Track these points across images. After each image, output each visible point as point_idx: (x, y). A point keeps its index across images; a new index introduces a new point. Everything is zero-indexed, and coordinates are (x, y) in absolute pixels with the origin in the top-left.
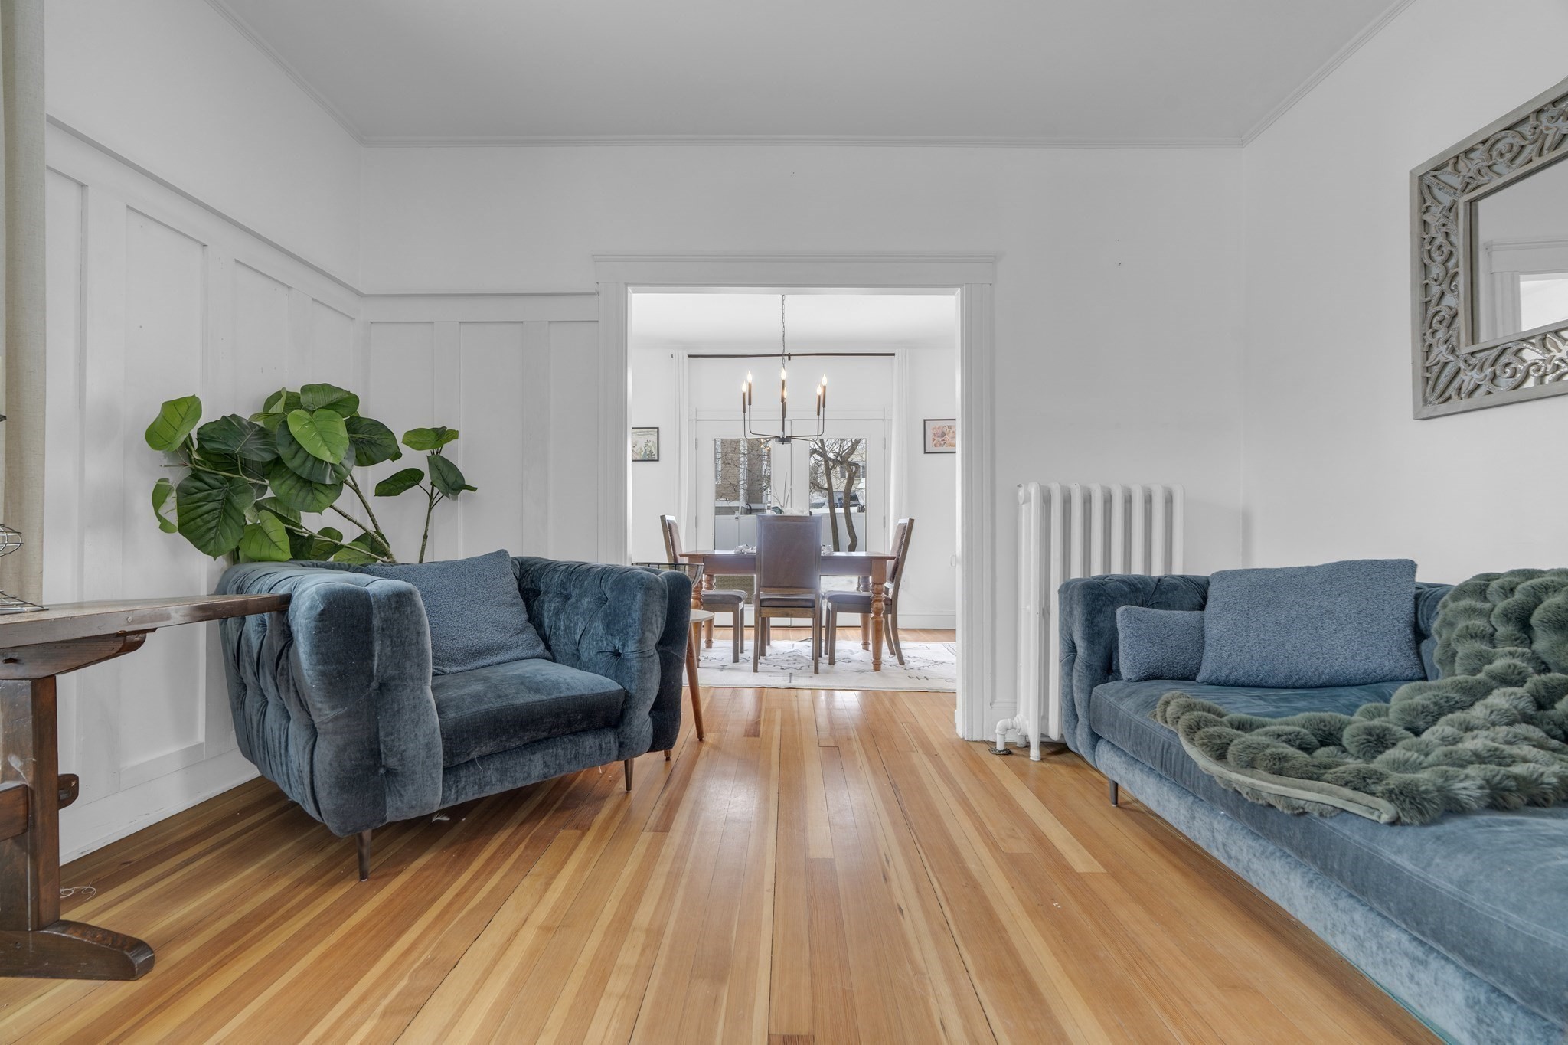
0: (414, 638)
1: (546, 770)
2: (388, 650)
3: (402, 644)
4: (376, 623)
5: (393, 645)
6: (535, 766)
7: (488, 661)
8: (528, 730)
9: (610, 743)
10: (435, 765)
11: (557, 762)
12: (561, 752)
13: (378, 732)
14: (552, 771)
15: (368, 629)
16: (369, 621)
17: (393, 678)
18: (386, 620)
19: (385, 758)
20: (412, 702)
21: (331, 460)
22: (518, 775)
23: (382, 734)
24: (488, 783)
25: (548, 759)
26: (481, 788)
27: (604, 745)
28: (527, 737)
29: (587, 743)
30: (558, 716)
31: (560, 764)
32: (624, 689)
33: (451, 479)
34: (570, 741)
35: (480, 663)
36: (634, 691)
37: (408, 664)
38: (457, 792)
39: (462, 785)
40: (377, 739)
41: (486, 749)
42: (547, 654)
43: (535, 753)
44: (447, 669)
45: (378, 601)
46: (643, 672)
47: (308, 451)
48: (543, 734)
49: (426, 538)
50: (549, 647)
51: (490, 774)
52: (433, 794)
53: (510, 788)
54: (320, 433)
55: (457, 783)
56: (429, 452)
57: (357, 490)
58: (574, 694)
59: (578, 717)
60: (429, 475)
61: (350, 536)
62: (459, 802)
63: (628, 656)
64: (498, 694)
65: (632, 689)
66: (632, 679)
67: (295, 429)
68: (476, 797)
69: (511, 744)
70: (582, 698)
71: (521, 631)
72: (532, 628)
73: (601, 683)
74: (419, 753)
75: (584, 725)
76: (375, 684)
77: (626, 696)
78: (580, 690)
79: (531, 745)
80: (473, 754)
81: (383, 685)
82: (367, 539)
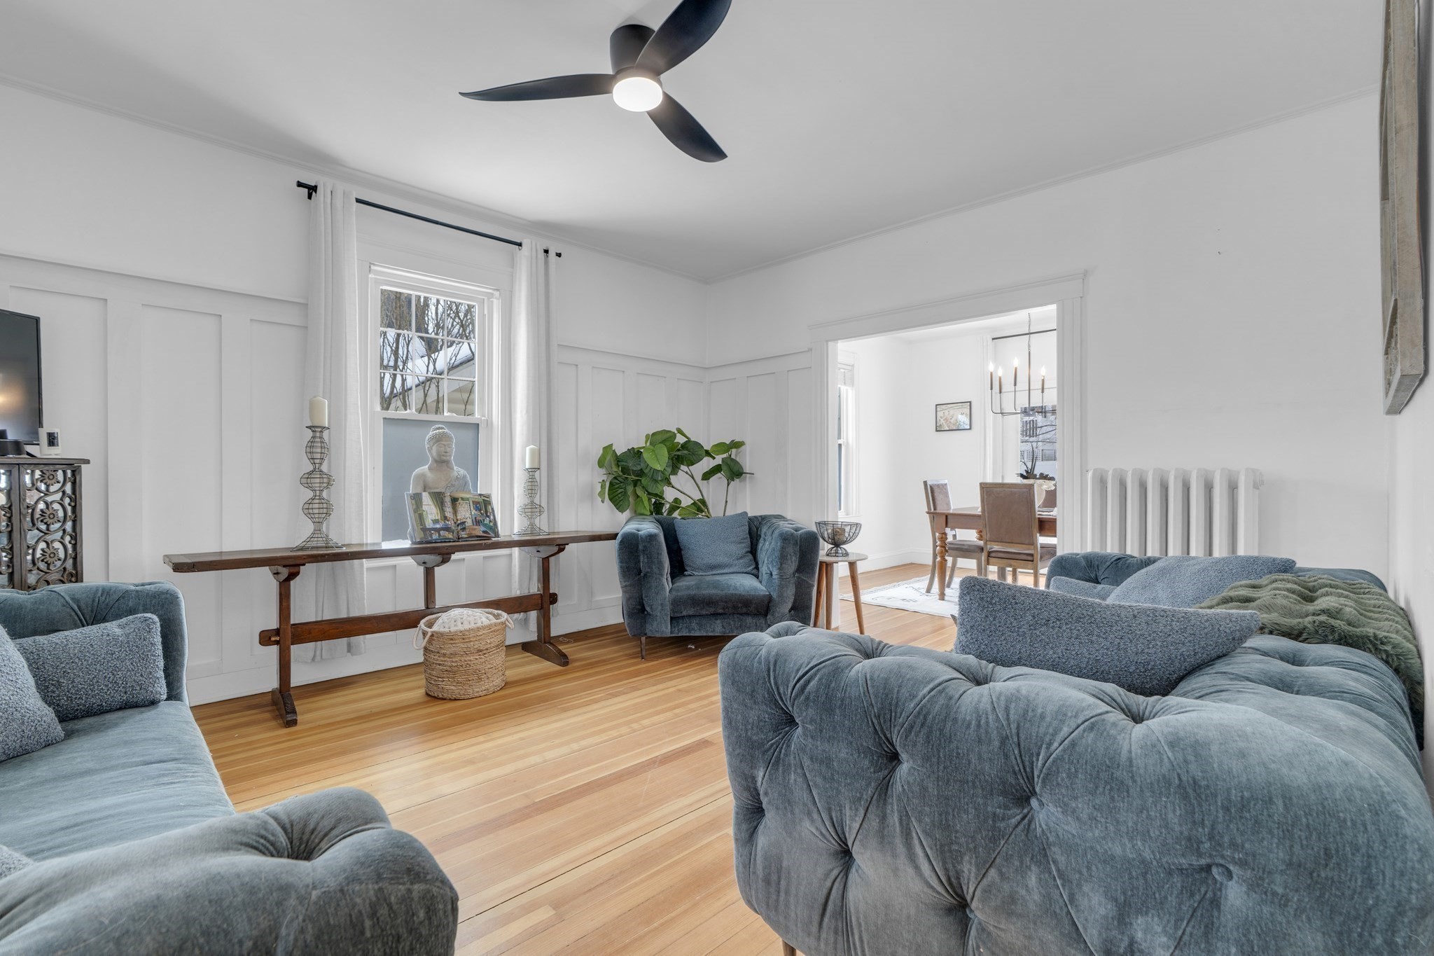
0: (656, 556)
2: (646, 560)
3: (651, 557)
4: (641, 547)
5: (648, 558)
6: (718, 627)
7: (719, 572)
8: (710, 607)
10: (666, 615)
11: (730, 627)
12: (732, 623)
13: (641, 595)
14: (728, 632)
15: (637, 551)
16: (638, 547)
17: (648, 572)
18: (645, 547)
19: (651, 608)
20: (656, 584)
21: (659, 469)
22: (708, 629)
23: (643, 596)
24: (693, 629)
25: (725, 624)
26: (690, 631)
28: (712, 610)
29: (748, 621)
30: (726, 602)
32: (770, 594)
33: (735, 469)
34: (738, 618)
35: (714, 572)
36: (775, 597)
37: (654, 567)
38: (678, 630)
39: (681, 627)
40: (642, 598)
41: (691, 612)
42: (755, 571)
44: (696, 573)
45: (642, 538)
46: (781, 587)
47: (650, 465)
48: (721, 611)
49: (726, 502)
50: (757, 568)
51: (694, 625)
52: (667, 628)
53: (705, 634)
54: (656, 456)
55: (678, 625)
56: (725, 456)
57: (693, 478)
58: (736, 592)
59: (740, 605)
60: (724, 468)
61: (686, 502)
62: (680, 635)
63: (774, 577)
64: (698, 587)
65: (775, 595)
66: (774, 590)
67: (645, 455)
68: (688, 634)
69: (704, 612)
70: (740, 595)
71: (741, 558)
72: (750, 557)
73: (756, 589)
74: (660, 608)
75: (744, 610)
76: (642, 574)
77: (770, 598)
78: (741, 591)
79: (715, 615)
80: (684, 613)
81: (645, 575)
82: (694, 504)
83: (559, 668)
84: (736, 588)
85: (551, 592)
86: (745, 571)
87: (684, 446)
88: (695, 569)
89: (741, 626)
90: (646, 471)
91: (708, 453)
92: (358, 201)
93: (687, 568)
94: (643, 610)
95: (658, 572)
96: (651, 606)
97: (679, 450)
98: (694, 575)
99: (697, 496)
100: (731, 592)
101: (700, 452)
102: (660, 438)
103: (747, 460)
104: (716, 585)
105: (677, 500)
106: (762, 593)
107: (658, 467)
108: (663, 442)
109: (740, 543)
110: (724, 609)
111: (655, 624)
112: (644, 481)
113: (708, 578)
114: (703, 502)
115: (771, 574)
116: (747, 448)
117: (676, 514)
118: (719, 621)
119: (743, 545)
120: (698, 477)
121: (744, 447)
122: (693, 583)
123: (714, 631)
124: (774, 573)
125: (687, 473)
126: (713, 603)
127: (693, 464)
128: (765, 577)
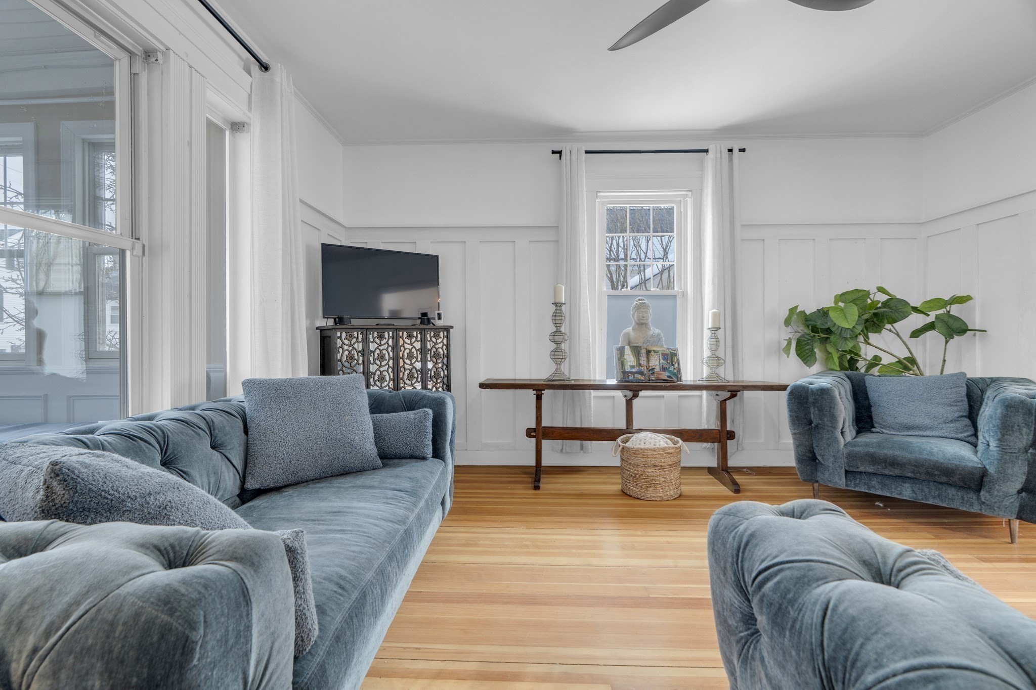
0: (828, 409)
1: (915, 495)
2: (817, 412)
3: (822, 410)
4: (811, 400)
5: (819, 410)
6: (906, 490)
8: (895, 468)
9: (972, 498)
10: (839, 467)
11: (924, 494)
12: (926, 490)
13: (812, 444)
14: (920, 498)
15: (807, 402)
16: (807, 398)
17: (819, 424)
18: (816, 399)
19: (823, 458)
20: (827, 436)
21: (850, 327)
22: (893, 490)
23: (814, 445)
25: (916, 490)
26: (869, 489)
27: (966, 498)
28: (897, 472)
29: (949, 491)
30: (916, 466)
31: (925, 495)
32: (985, 467)
33: (956, 325)
34: (935, 486)
35: (909, 433)
36: (992, 472)
37: (825, 419)
38: (855, 484)
39: (858, 482)
40: (813, 447)
41: (870, 469)
43: (905, 483)
44: (886, 432)
45: (813, 391)
46: (1002, 462)
47: (838, 323)
48: (910, 475)
49: (944, 361)
50: (975, 435)
51: (874, 482)
52: (840, 480)
53: (888, 495)
54: (845, 315)
55: (855, 479)
56: (941, 311)
57: (898, 334)
58: (932, 458)
59: (936, 473)
60: (938, 325)
61: (886, 360)
62: (857, 489)
63: (992, 448)
64: (879, 445)
65: (991, 470)
66: (990, 464)
67: (832, 314)
68: (867, 491)
69: (887, 472)
70: (937, 461)
71: (951, 422)
72: (967, 421)
73: (962, 458)
74: (832, 459)
75: (944, 479)
76: (813, 425)
77: (984, 473)
78: (939, 458)
79: (903, 478)
80: (862, 469)
81: (816, 426)
82: (900, 362)
83: (731, 494)
84: (931, 453)
85: (728, 429)
86: (956, 436)
87: (886, 304)
88: (885, 427)
89: (939, 496)
90: (833, 329)
91: (915, 309)
92: (587, 152)
93: (876, 425)
94: (814, 458)
95: (830, 425)
96: (823, 456)
97: (879, 308)
98: (883, 433)
99: (903, 354)
100: (924, 456)
101: (904, 310)
102: (850, 298)
103: (974, 317)
104: (904, 447)
105: (877, 359)
106: (971, 464)
107: (845, 325)
108: (854, 301)
109: (951, 405)
110: (913, 472)
111: (827, 473)
112: (832, 338)
113: (896, 438)
114: (912, 361)
115: (988, 445)
116: (977, 303)
117: (875, 371)
118: (907, 485)
119: (956, 408)
120: (906, 336)
121: (970, 302)
122: (875, 440)
123: (901, 494)
124: (991, 444)
125: (890, 330)
126: (898, 464)
127: (895, 321)
128: (981, 447)
